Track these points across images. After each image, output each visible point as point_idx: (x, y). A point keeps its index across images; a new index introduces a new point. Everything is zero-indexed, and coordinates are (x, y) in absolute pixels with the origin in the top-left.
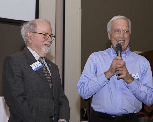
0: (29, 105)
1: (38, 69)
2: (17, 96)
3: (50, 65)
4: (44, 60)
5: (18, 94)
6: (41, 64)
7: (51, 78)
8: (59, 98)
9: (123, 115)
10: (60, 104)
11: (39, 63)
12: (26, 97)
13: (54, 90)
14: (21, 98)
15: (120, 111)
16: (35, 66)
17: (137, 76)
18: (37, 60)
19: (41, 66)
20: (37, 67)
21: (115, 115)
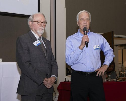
0: (33, 68)
1: (38, 45)
2: (25, 62)
3: (45, 42)
4: (42, 39)
5: (26, 61)
6: (40, 42)
7: (46, 51)
8: (51, 63)
9: (91, 72)
10: (52, 66)
11: (39, 41)
12: (31, 63)
13: (48, 58)
14: (28, 64)
15: (89, 70)
16: (36, 43)
17: (99, 46)
18: (37, 39)
19: (39, 43)
20: (38, 44)
21: (86, 72)
